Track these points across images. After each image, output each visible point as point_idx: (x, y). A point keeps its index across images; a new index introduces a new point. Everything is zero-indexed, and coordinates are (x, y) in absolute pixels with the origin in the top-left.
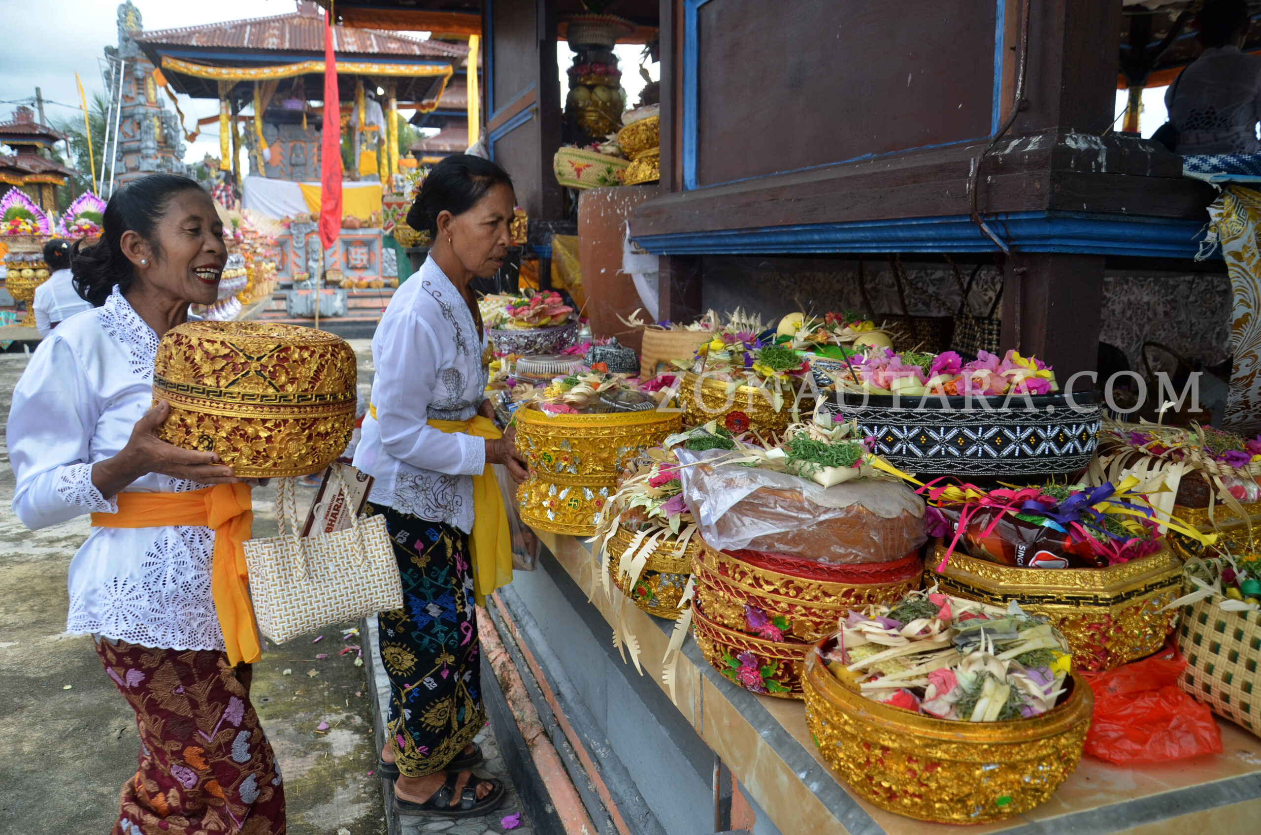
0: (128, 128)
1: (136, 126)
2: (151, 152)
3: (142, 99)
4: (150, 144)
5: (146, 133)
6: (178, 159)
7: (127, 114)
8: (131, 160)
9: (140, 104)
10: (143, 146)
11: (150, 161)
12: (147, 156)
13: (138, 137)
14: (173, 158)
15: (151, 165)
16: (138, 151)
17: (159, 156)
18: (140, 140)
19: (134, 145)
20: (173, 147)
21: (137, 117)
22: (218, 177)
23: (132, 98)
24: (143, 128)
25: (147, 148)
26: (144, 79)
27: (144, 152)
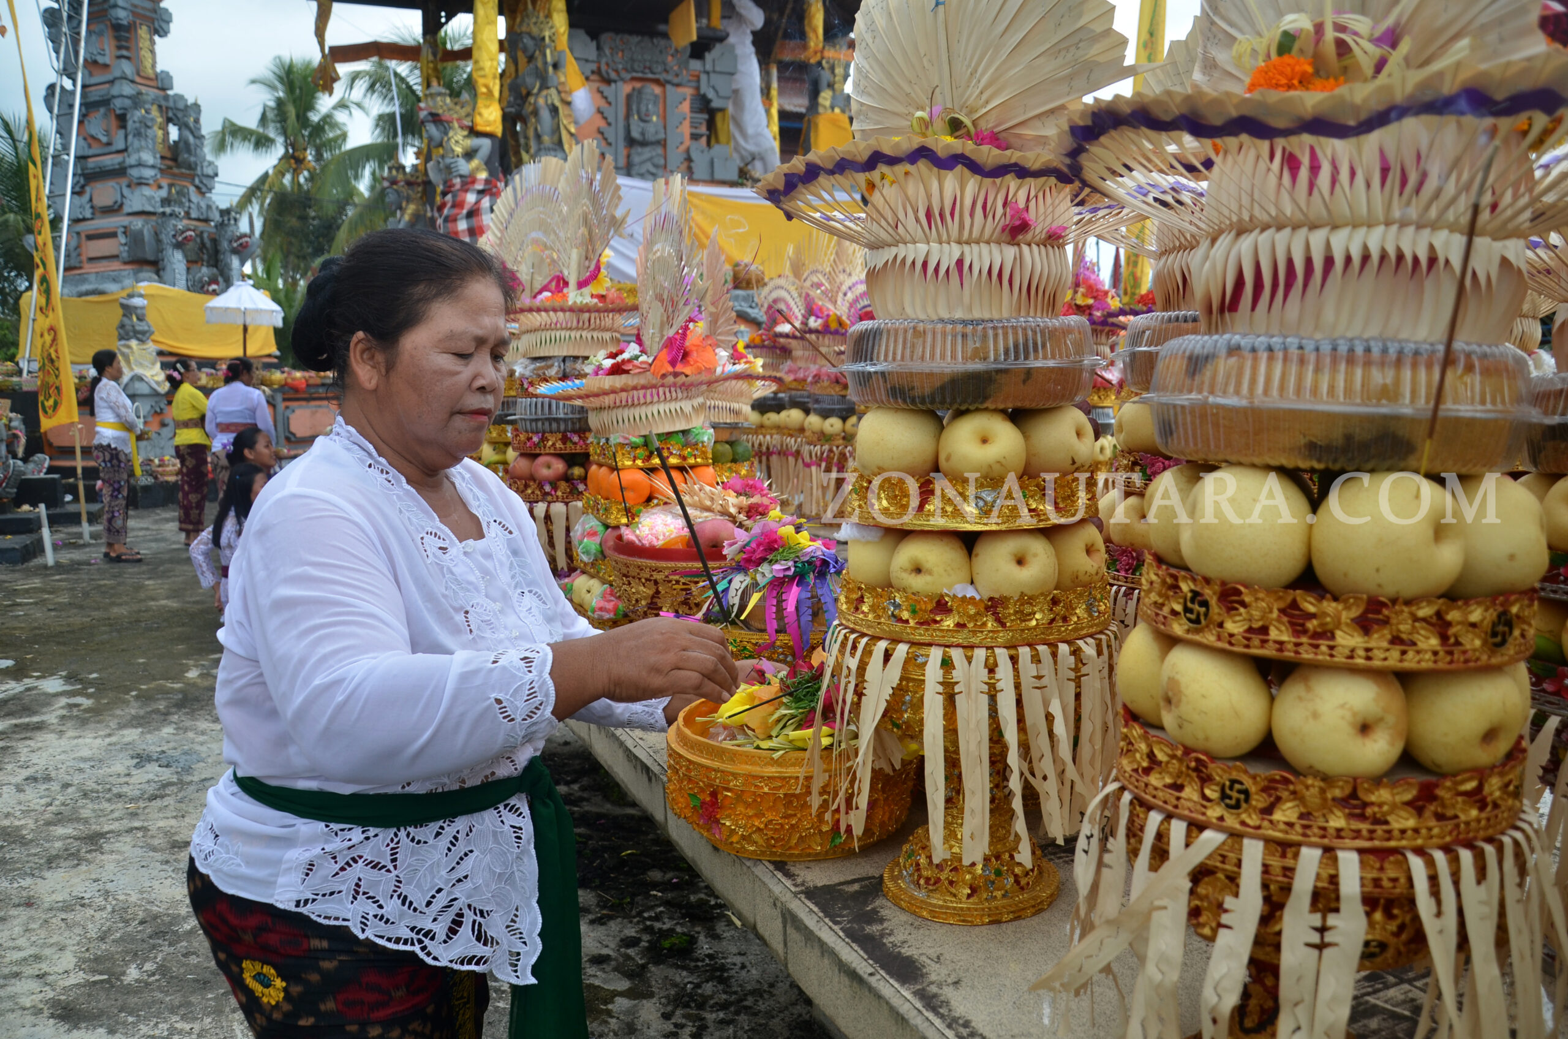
0: (97, 126)
1: (114, 123)
2: (148, 173)
3: (127, 68)
4: (148, 157)
5: (138, 134)
6: (203, 190)
7: (94, 97)
8: (105, 192)
9: (124, 78)
10: (132, 160)
11: (147, 191)
12: (141, 183)
13: (120, 144)
14: (192, 189)
15: (150, 199)
16: (120, 172)
17: (164, 183)
18: (125, 150)
19: (110, 161)
20: (191, 167)
21: (118, 103)
22: (469, 155)
23: (106, 66)
24: (130, 125)
25: (140, 164)
26: (130, 28)
27: (134, 172)
